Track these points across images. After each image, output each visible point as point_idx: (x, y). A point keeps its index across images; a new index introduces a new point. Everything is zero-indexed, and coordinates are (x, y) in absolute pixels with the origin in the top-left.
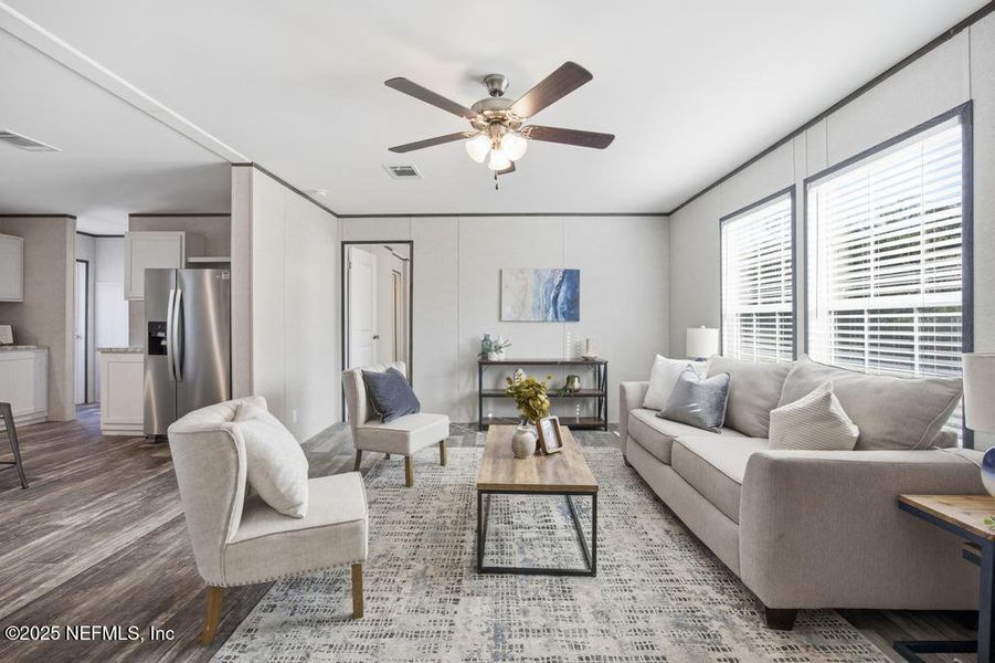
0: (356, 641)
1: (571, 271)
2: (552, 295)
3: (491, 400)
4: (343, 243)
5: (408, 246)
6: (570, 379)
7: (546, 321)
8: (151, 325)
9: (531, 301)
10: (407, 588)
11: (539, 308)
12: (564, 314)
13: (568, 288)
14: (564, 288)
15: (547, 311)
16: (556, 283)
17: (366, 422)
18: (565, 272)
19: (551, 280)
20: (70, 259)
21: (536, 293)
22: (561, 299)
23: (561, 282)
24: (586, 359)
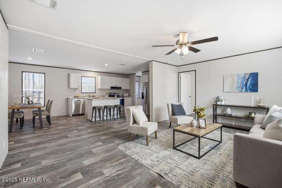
0: (145, 148)
1: (254, 74)
2: (245, 83)
3: (220, 117)
4: (179, 73)
5: (194, 72)
6: (250, 113)
7: (242, 92)
8: (142, 93)
9: (235, 85)
10: (158, 145)
11: (239, 87)
12: (250, 89)
13: (252, 80)
14: (250, 80)
15: (242, 88)
16: (247, 78)
17: (172, 116)
18: (251, 74)
19: (244, 77)
20: (135, 81)
21: (238, 83)
22: (249, 84)
23: (248, 78)
24: (260, 106)
